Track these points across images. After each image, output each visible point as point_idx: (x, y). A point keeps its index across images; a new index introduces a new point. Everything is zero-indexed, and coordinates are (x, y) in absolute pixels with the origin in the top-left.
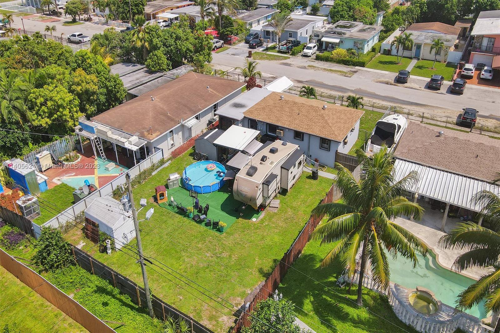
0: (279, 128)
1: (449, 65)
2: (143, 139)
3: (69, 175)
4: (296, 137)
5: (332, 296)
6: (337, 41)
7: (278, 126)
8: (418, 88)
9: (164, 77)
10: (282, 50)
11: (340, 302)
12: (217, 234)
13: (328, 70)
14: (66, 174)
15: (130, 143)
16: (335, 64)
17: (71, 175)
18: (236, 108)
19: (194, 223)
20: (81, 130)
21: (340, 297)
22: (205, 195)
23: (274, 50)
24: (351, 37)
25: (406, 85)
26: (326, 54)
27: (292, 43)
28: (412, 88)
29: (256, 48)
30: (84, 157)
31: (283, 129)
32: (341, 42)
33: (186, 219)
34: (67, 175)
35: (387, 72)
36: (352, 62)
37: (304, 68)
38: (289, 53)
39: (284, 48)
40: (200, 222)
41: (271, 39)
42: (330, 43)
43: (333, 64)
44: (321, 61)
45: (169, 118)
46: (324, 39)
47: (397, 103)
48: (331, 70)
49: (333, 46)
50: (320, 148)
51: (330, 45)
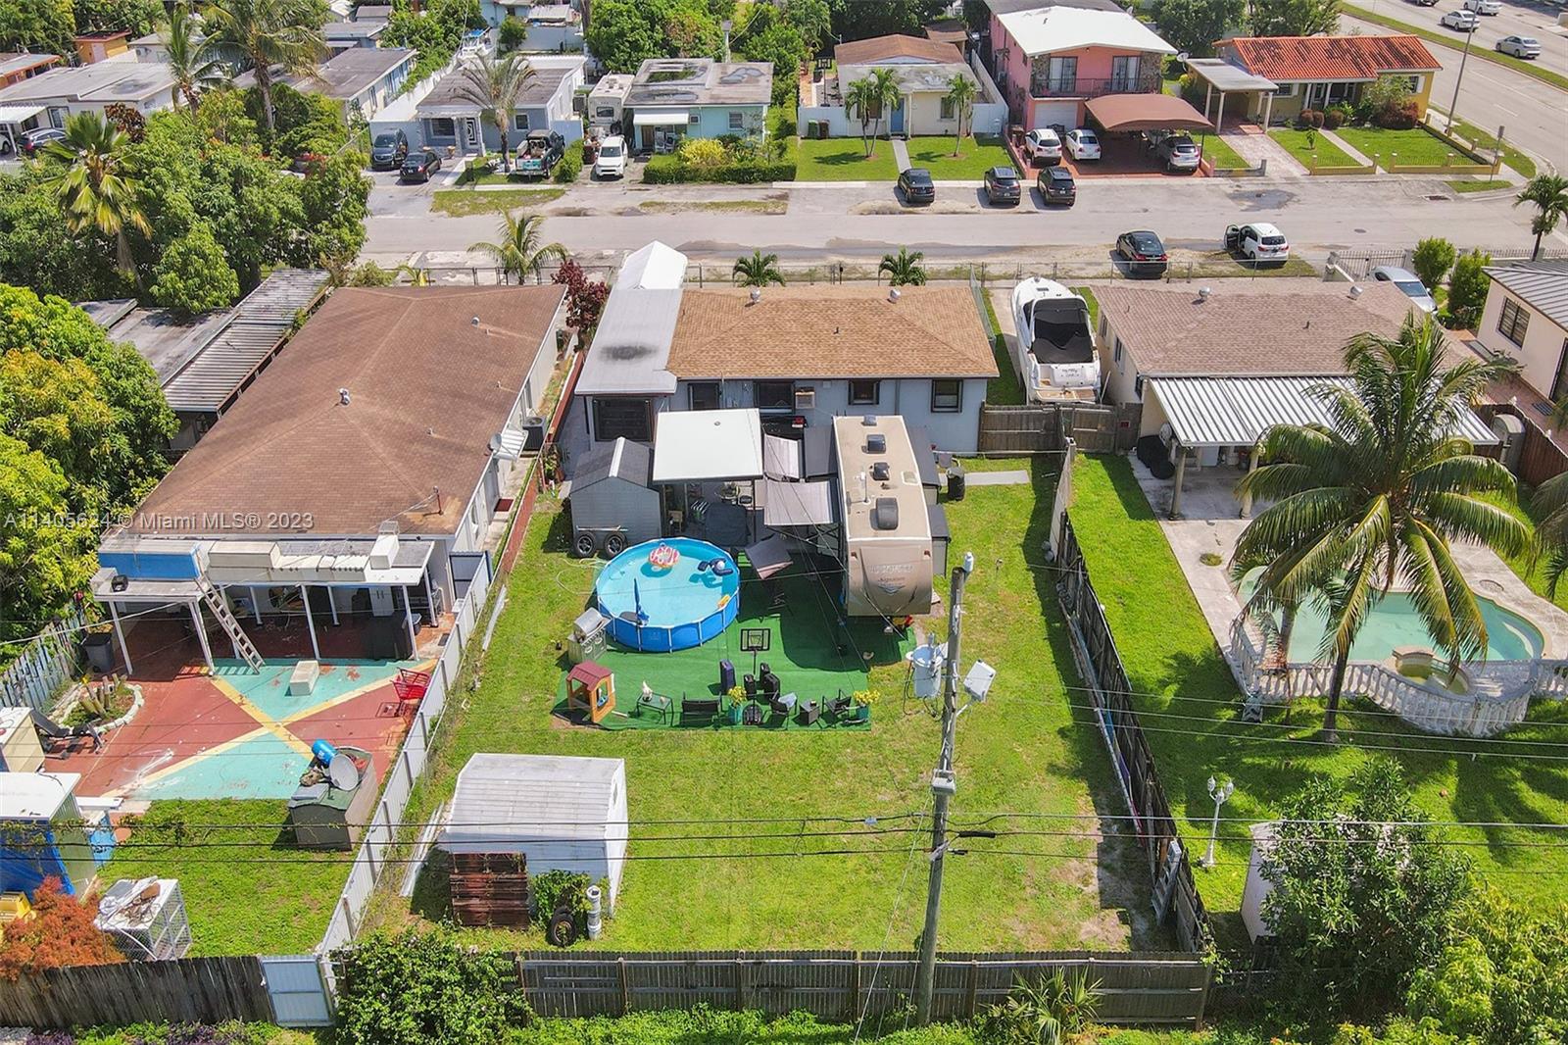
0: (798, 385)
1: (982, 140)
2: (415, 537)
3: (152, 765)
4: (856, 398)
5: (1262, 751)
6: (682, 118)
7: (792, 381)
8: (970, 210)
9: (239, 327)
10: (526, 173)
11: (1287, 755)
12: (854, 732)
13: (708, 206)
14: (134, 767)
15: (381, 563)
16: (708, 187)
17: (160, 761)
18: (626, 362)
19: (762, 733)
20: (119, 583)
21: (1283, 745)
22: (713, 644)
23: (490, 178)
24: (720, 101)
25: (935, 205)
26: (657, 162)
27: (548, 143)
28: (954, 213)
29: (426, 181)
30: (152, 686)
31: (810, 384)
32: (693, 120)
33: (725, 732)
34: (144, 770)
35: (862, 184)
36: (758, 171)
37: (633, 212)
38: (547, 177)
39: (531, 164)
40: (775, 722)
41: (458, 143)
42: (658, 129)
43: (704, 187)
44: (664, 182)
45: (443, 445)
46: (640, 119)
47: (957, 256)
48: (717, 205)
49: (672, 137)
50: (932, 411)
51: (659, 134)
